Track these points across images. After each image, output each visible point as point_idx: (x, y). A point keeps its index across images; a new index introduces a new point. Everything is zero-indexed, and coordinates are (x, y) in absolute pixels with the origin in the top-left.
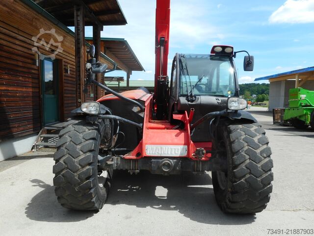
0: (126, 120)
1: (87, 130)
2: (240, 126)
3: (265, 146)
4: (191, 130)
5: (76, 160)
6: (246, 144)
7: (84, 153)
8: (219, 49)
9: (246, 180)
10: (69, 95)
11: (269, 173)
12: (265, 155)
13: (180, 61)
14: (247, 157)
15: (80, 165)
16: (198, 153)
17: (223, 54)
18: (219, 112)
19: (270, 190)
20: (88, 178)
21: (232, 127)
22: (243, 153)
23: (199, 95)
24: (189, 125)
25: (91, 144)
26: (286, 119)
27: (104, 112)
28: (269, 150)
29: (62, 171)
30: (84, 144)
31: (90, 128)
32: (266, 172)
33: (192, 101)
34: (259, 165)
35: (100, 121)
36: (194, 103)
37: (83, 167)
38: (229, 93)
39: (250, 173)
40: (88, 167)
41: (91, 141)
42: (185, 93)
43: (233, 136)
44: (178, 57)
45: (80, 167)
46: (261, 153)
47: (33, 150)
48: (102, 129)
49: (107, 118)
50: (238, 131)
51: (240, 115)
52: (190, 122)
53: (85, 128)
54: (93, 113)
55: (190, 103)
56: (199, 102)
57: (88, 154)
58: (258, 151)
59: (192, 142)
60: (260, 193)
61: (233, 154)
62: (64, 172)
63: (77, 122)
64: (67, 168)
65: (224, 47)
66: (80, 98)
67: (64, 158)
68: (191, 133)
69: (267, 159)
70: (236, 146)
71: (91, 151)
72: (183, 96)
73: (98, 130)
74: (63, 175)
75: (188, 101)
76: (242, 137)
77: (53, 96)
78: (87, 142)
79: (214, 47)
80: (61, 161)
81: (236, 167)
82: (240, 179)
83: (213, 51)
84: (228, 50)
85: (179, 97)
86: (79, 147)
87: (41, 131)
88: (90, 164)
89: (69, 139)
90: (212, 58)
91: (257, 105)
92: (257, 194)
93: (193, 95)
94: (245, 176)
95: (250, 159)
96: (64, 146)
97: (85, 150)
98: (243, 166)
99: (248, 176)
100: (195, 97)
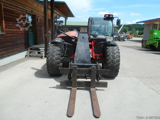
0: (70, 44)
1: (57, 48)
2: (111, 47)
3: (118, 54)
4: (94, 48)
5: (54, 58)
6: (112, 53)
7: (57, 55)
8: (107, 16)
9: (111, 65)
10: (39, 32)
11: (119, 63)
12: (118, 57)
13: (91, 20)
14: (112, 57)
15: (55, 59)
16: (96, 56)
17: (109, 18)
18: (103, 42)
19: (119, 68)
20: (58, 64)
21: (108, 47)
22: (110, 56)
23: (98, 35)
24: (93, 47)
25: (59, 52)
26: (147, 45)
27: (62, 41)
28: (119, 55)
29: (49, 61)
30: (56, 52)
31: (58, 47)
32: (118, 62)
33: (95, 37)
34: (115, 60)
35: (61, 44)
36: (96, 38)
37: (56, 60)
38: (110, 34)
39: (112, 62)
40: (58, 60)
41: (59, 51)
42: (93, 34)
43: (108, 50)
44: (90, 19)
45: (55, 60)
46: (116, 56)
47: (26, 57)
48: (62, 47)
49: (63, 44)
50: (110, 49)
51: (110, 43)
52: (94, 45)
53: (56, 47)
54: (59, 42)
55: (94, 38)
56: (98, 38)
57: (58, 56)
58: (115, 55)
59: (94, 53)
60: (115, 69)
61: (107, 56)
62: (50, 61)
63: (53, 45)
64: (51, 60)
65: (109, 15)
66: (46, 34)
67: (50, 57)
68: (94, 49)
69: (118, 58)
70: (108, 54)
71: (59, 55)
72: (92, 35)
73: (61, 48)
74: (50, 63)
75: (94, 37)
76: (111, 51)
77: (32, 33)
78: (57, 52)
79: (105, 15)
80: (49, 58)
81: (108, 60)
82: (109, 64)
83: (105, 16)
84: (111, 16)
85: (90, 35)
86: (55, 53)
87: (29, 49)
88: (59, 59)
89: (51, 51)
90: (105, 19)
91: (138, 37)
92: (115, 70)
93: (96, 35)
94: (110, 63)
95: (112, 58)
96: (50, 53)
97: (57, 54)
98: (110, 60)
99: (111, 63)
100: (97, 36)
